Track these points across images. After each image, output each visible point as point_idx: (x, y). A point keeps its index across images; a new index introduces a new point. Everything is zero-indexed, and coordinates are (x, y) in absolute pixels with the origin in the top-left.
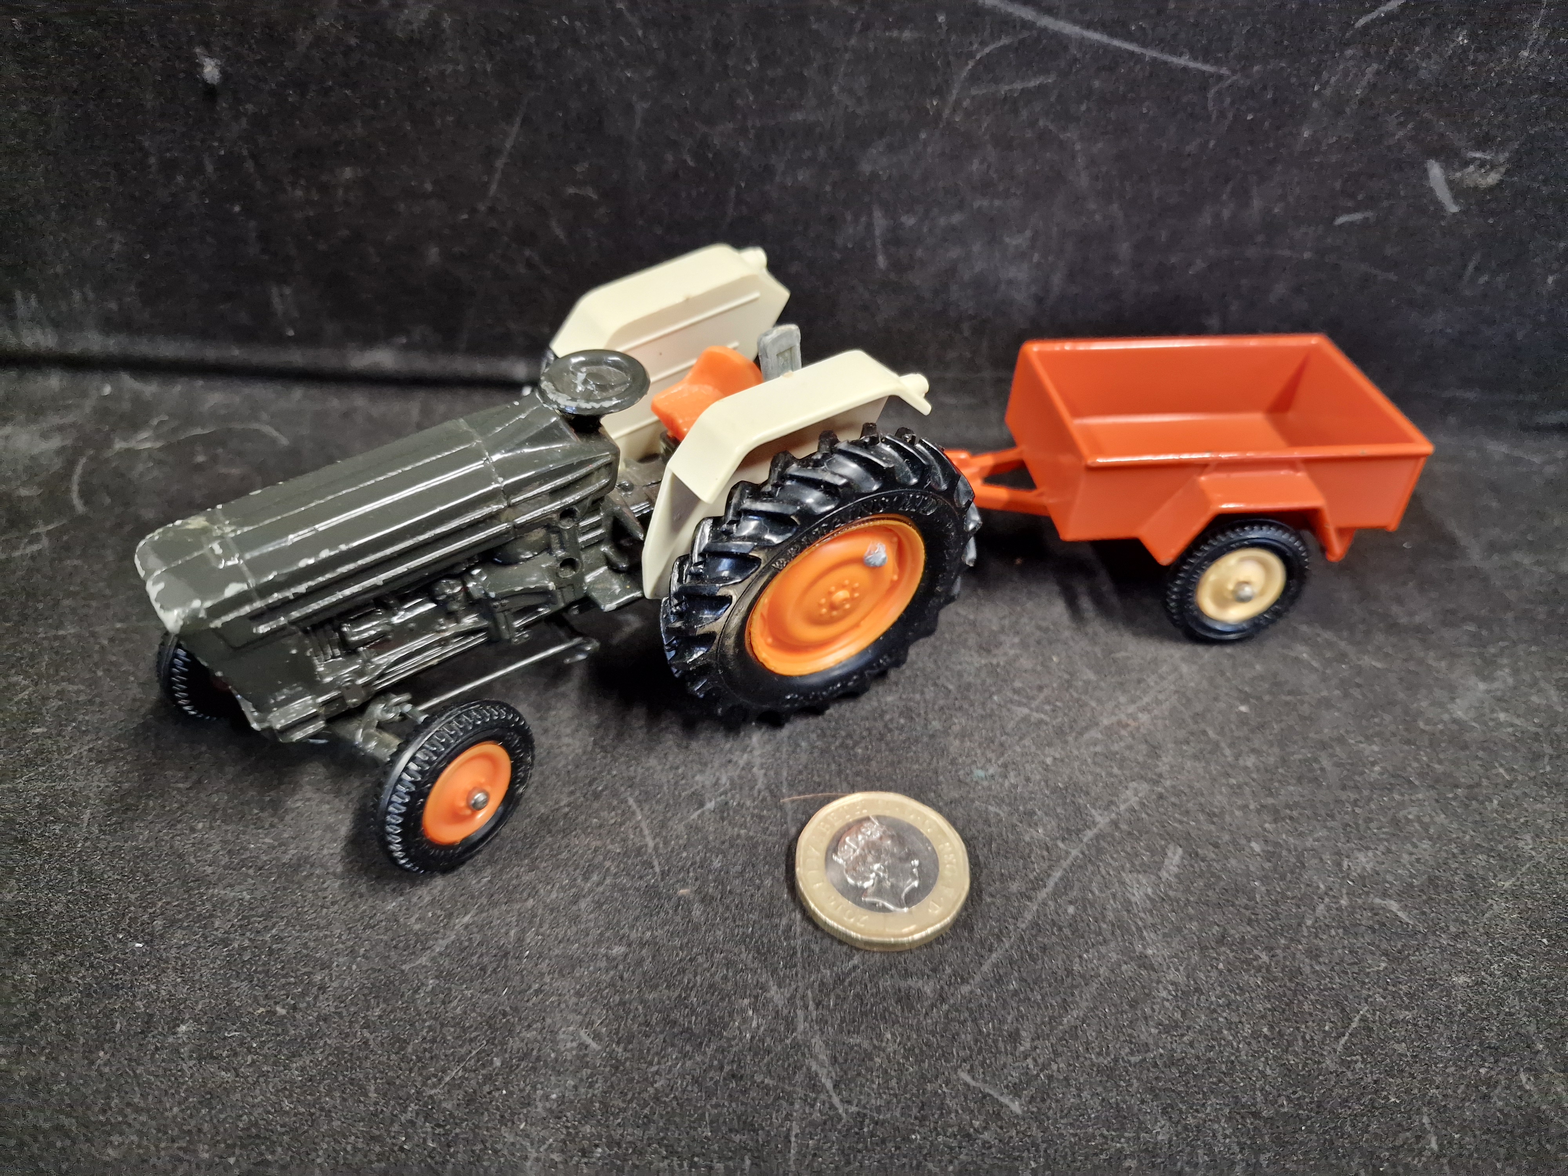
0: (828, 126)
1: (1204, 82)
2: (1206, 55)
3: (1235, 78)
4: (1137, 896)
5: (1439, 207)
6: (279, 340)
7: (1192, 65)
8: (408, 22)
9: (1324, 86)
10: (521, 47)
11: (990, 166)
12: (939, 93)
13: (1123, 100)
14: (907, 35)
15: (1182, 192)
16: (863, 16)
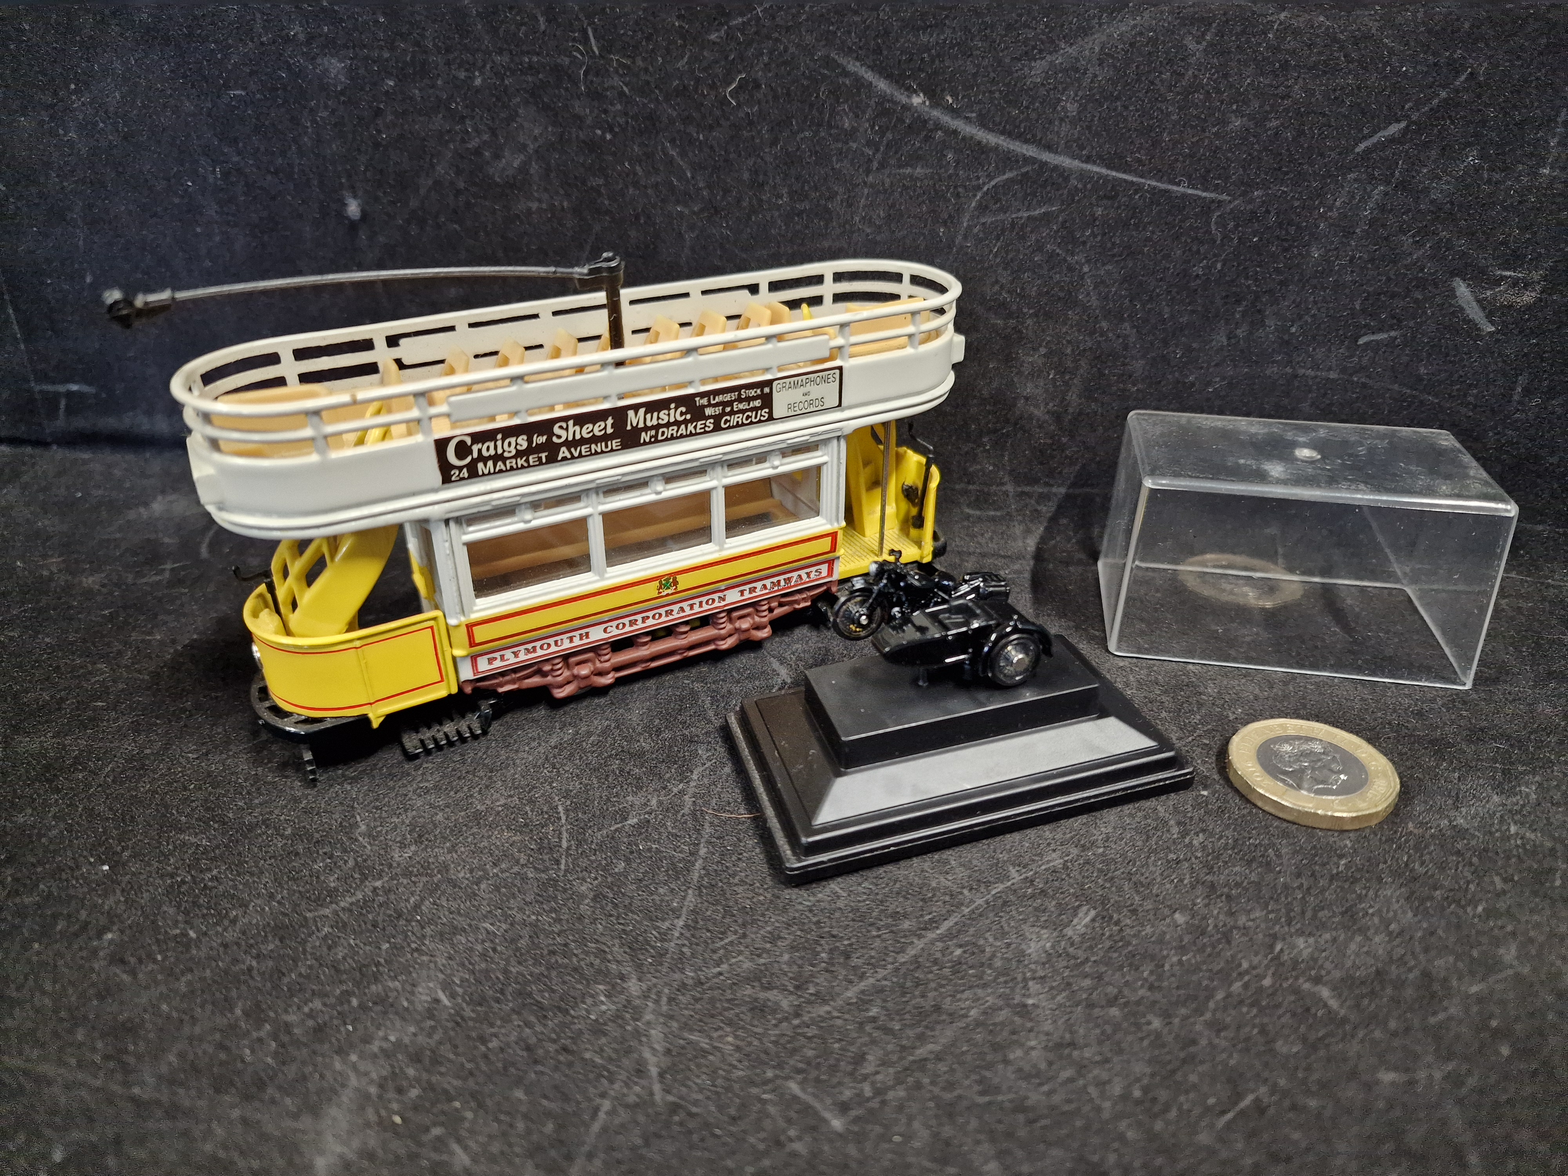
1: (1207, 207)
2: (1204, 182)
3: (1237, 202)
5: (1475, 326)
7: (1190, 191)
8: (504, 169)
9: (1329, 209)
10: (592, 188)
11: (1002, 287)
12: (951, 221)
13: (1126, 225)
14: (919, 171)
15: (1193, 312)
16: (879, 156)
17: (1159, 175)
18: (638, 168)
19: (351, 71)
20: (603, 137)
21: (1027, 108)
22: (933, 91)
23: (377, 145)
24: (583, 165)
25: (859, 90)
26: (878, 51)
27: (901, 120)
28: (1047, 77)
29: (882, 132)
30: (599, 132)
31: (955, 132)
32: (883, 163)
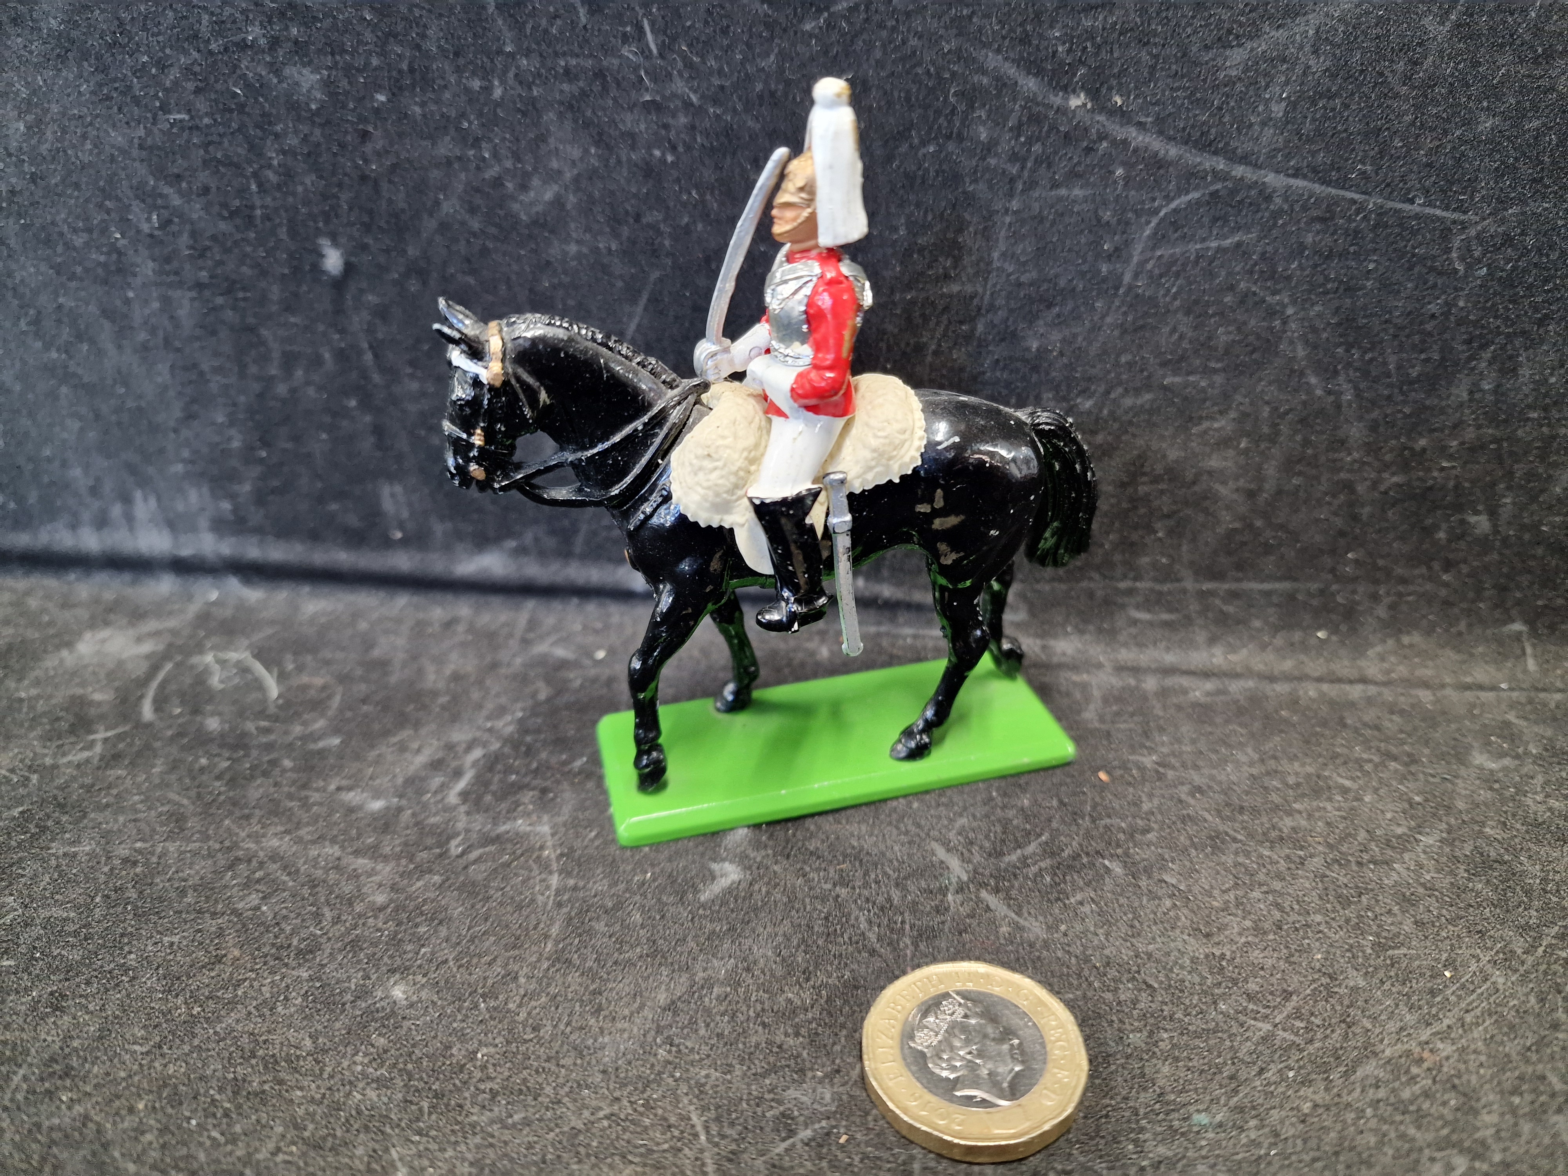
0: (987, 297)
1: (1445, 230)
2: (1445, 198)
3: (1486, 223)
6: (387, 543)
7: (1428, 210)
8: (532, 204)
10: (650, 226)
11: (1181, 337)
12: (1117, 254)
13: (1343, 255)
14: (1078, 192)
15: (1427, 360)
16: (1026, 174)
17: (1389, 188)
18: (708, 197)
19: (328, 84)
20: (663, 161)
21: (1220, 109)
22: (1098, 90)
23: (364, 178)
24: (635, 196)
25: (999, 92)
26: (1025, 40)
27: (1053, 128)
28: (1246, 70)
29: (1030, 142)
30: (657, 153)
31: (1125, 142)
32: (1031, 185)
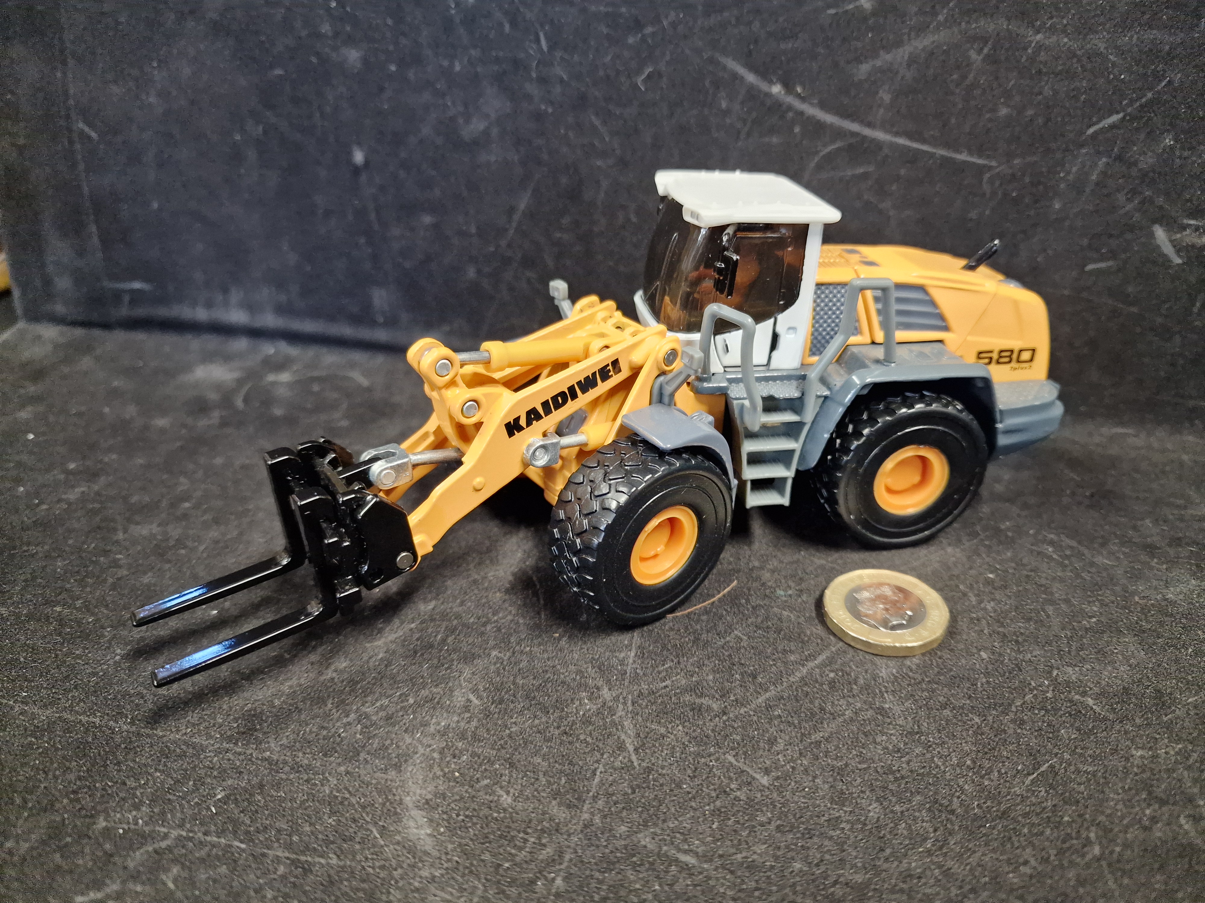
1: (981, 170)
2: (980, 152)
3: (1001, 168)
4: (883, 673)
5: (1166, 259)
6: (375, 325)
7: (969, 159)
8: (472, 132)
9: (1068, 173)
10: (536, 147)
13: (922, 182)
14: (775, 140)
16: (746, 129)
17: (947, 145)
18: (570, 133)
19: (364, 59)
20: (546, 111)
21: (854, 97)
22: (788, 83)
23: (379, 113)
24: (530, 130)
25: (734, 81)
26: (750, 54)
27: (763, 104)
28: (870, 76)
29: (749, 112)
30: (543, 107)
31: (802, 113)
32: (749, 134)
